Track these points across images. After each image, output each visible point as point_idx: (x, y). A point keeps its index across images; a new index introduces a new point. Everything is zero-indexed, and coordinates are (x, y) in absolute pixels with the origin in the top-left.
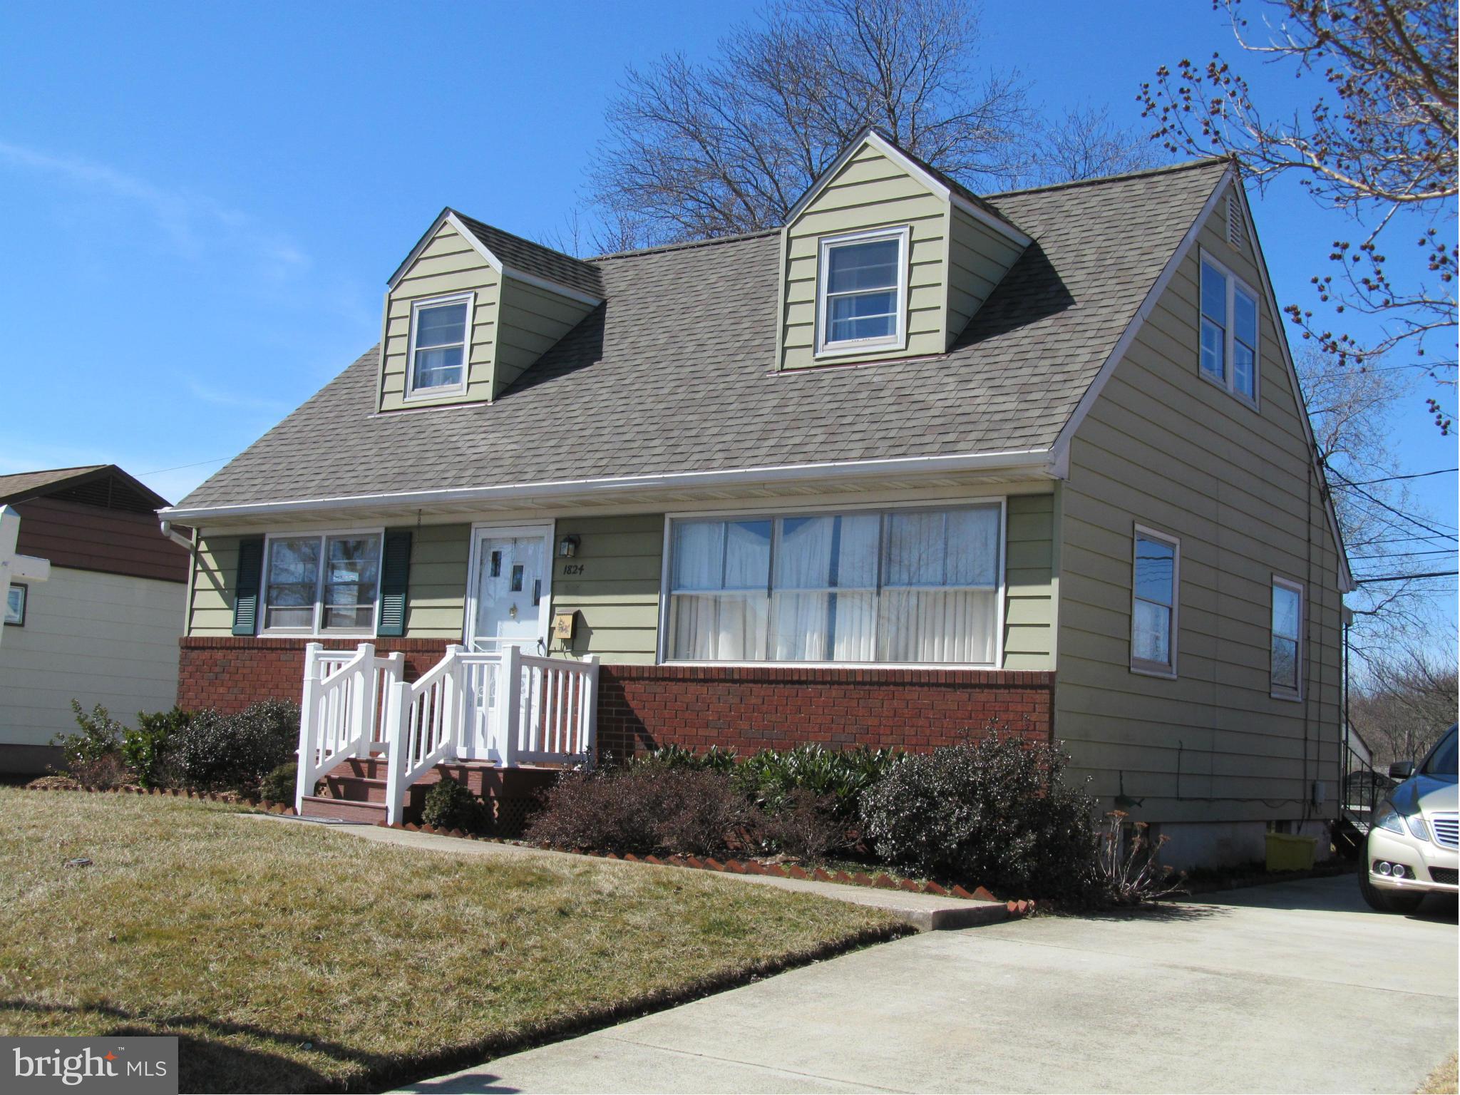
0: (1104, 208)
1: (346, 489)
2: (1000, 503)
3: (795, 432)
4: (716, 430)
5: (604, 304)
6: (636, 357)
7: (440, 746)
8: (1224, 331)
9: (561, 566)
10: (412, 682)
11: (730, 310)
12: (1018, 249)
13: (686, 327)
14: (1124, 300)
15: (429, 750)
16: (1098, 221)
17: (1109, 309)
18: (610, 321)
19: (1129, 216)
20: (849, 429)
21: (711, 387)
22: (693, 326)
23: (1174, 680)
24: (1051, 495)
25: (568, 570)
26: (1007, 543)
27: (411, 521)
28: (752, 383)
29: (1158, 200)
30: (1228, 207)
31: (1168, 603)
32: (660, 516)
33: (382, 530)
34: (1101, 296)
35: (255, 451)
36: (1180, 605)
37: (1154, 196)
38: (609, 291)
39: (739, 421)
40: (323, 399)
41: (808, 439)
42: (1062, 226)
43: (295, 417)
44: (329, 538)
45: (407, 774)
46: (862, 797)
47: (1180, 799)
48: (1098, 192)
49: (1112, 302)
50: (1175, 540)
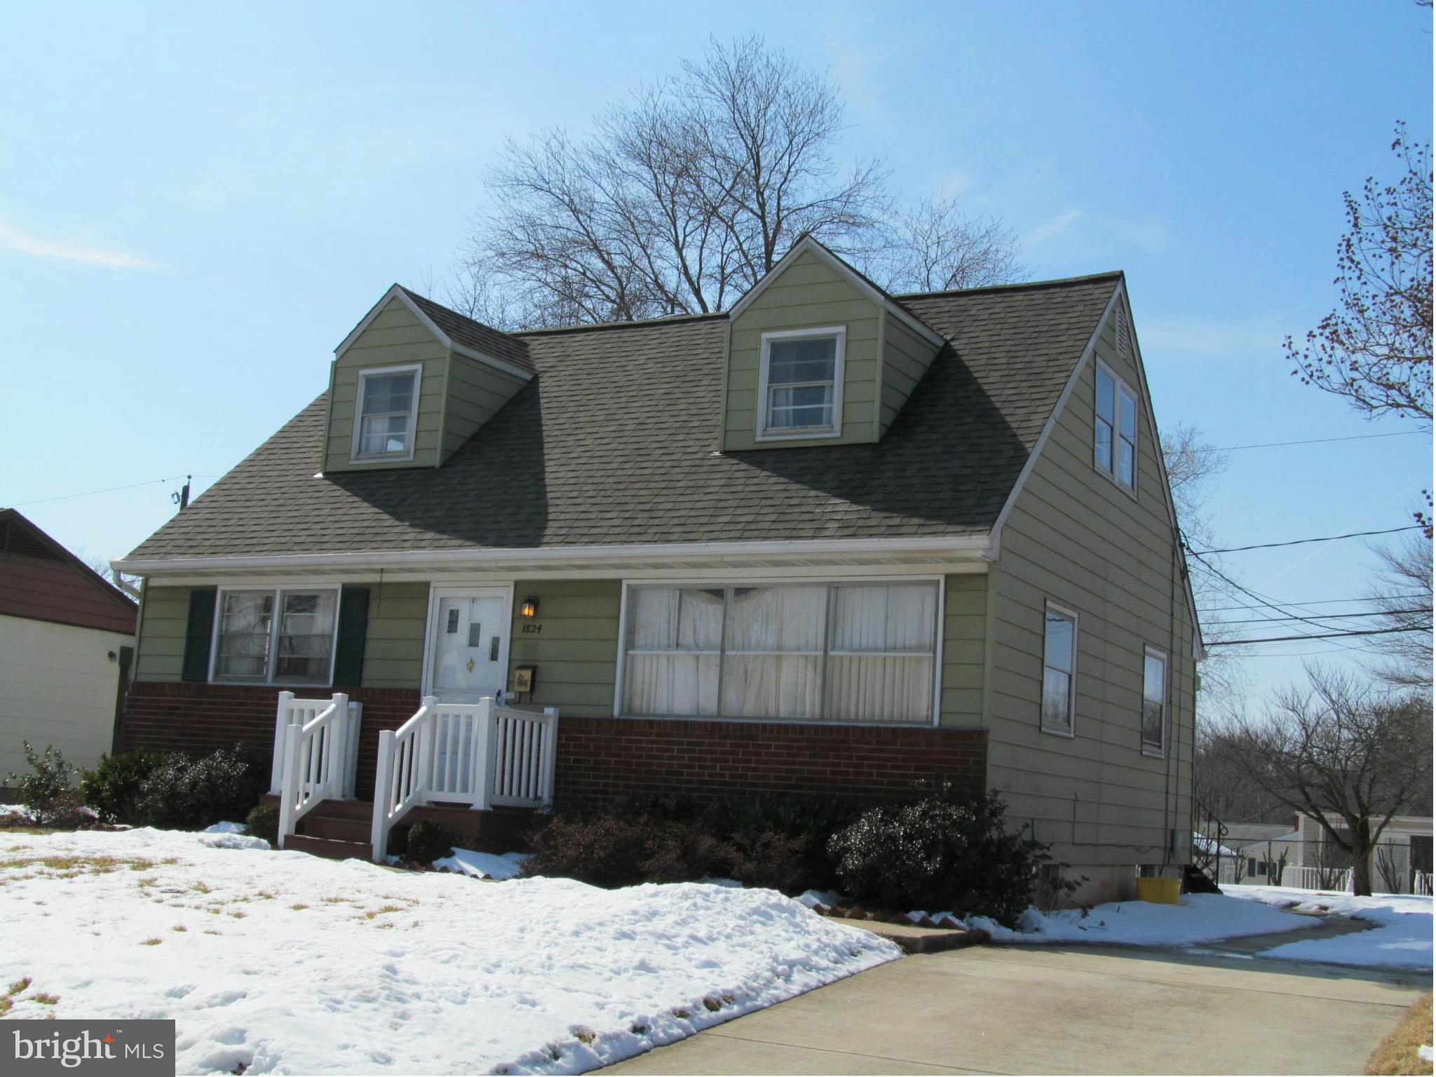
0: (1008, 315)
1: (305, 547)
2: (939, 581)
3: (746, 511)
4: (669, 506)
5: (536, 378)
6: (578, 431)
7: (417, 789)
8: (1112, 429)
9: (520, 625)
10: (395, 730)
11: (663, 391)
12: (935, 350)
13: (623, 405)
14: (1038, 403)
15: (408, 794)
16: (1005, 326)
17: (1025, 410)
18: (545, 395)
19: (1033, 324)
20: (796, 509)
21: (659, 464)
22: (629, 405)
23: (1070, 739)
24: (985, 575)
25: (526, 629)
26: (945, 617)
27: (374, 578)
28: (697, 463)
29: (1057, 311)
30: (1117, 319)
31: (1068, 669)
32: (618, 582)
33: (339, 587)
34: (1015, 398)
35: (201, 505)
36: (1077, 672)
37: (1053, 306)
38: (538, 366)
39: (689, 498)
40: (262, 457)
41: (759, 518)
42: (972, 329)
43: (236, 475)
44: (284, 592)
45: (390, 815)
47: (1074, 844)
48: (1000, 299)
49: (1027, 403)
50: (1075, 615)
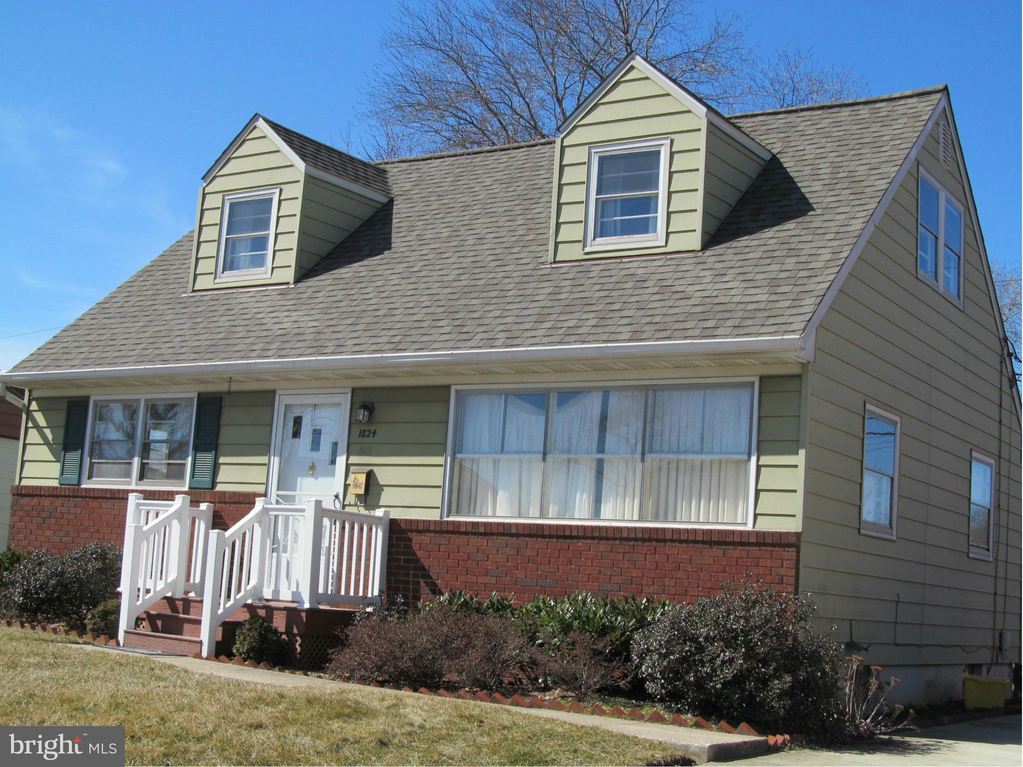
0: (834, 129)
1: (163, 358)
2: (753, 383)
3: (569, 316)
4: (497, 313)
5: (391, 201)
6: (422, 247)
7: (249, 587)
8: (937, 238)
9: (356, 431)
10: (226, 530)
11: (505, 209)
12: (762, 163)
13: (466, 222)
14: (858, 208)
15: (239, 590)
16: (830, 140)
17: (845, 216)
18: (398, 216)
19: (857, 136)
20: (617, 314)
21: (491, 275)
22: (473, 222)
23: (892, 541)
24: (799, 376)
25: (362, 434)
26: (760, 418)
27: (223, 387)
28: (528, 273)
29: (882, 124)
30: (941, 131)
31: (890, 473)
32: (447, 388)
33: (195, 395)
34: (837, 204)
35: (82, 323)
36: (900, 475)
37: (877, 120)
38: (395, 190)
39: (517, 306)
40: (142, 279)
41: (580, 323)
42: (798, 143)
43: (116, 295)
44: (147, 400)
45: (220, 611)
46: (635, 640)
47: (897, 645)
48: (827, 116)
49: (847, 209)
50: (897, 419)
